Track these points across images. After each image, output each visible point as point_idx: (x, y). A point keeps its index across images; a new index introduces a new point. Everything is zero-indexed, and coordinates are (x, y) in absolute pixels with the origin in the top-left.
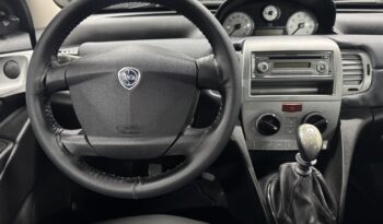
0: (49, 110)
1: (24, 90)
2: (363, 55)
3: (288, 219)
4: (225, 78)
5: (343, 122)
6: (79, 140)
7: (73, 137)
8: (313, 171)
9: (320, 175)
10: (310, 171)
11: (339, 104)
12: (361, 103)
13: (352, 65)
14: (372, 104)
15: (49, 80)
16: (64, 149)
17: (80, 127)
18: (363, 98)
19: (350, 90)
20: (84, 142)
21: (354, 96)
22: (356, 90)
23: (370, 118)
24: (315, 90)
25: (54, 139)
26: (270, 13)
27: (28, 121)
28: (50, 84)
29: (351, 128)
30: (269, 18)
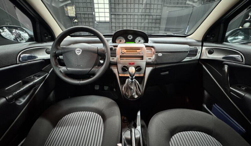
0: (57, 61)
1: (50, 58)
2: (152, 49)
3: (127, 94)
4: (105, 52)
5: (147, 68)
6: (65, 69)
7: (63, 69)
8: (135, 80)
9: (138, 82)
10: (134, 80)
11: (145, 63)
12: (152, 63)
13: (149, 51)
14: (155, 63)
15: (57, 52)
16: (60, 71)
17: (65, 66)
18: (152, 61)
19: (149, 59)
20: (66, 70)
21: (150, 61)
22: (151, 59)
23: (155, 67)
24: (140, 59)
25: (58, 68)
26: (130, 37)
27: (52, 69)
28: (57, 53)
29: (149, 70)
30: (129, 39)
